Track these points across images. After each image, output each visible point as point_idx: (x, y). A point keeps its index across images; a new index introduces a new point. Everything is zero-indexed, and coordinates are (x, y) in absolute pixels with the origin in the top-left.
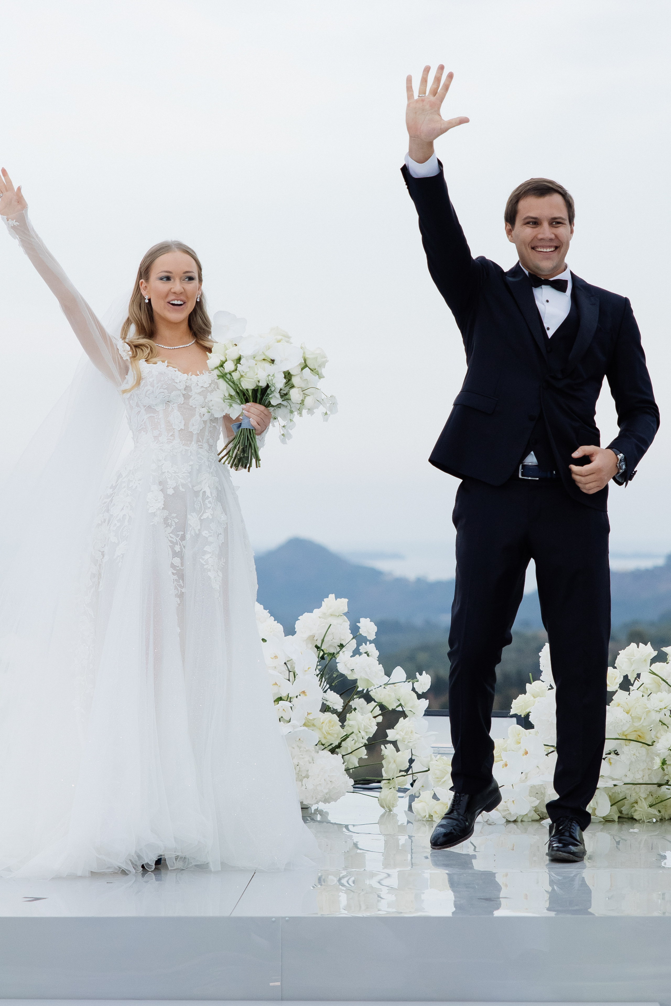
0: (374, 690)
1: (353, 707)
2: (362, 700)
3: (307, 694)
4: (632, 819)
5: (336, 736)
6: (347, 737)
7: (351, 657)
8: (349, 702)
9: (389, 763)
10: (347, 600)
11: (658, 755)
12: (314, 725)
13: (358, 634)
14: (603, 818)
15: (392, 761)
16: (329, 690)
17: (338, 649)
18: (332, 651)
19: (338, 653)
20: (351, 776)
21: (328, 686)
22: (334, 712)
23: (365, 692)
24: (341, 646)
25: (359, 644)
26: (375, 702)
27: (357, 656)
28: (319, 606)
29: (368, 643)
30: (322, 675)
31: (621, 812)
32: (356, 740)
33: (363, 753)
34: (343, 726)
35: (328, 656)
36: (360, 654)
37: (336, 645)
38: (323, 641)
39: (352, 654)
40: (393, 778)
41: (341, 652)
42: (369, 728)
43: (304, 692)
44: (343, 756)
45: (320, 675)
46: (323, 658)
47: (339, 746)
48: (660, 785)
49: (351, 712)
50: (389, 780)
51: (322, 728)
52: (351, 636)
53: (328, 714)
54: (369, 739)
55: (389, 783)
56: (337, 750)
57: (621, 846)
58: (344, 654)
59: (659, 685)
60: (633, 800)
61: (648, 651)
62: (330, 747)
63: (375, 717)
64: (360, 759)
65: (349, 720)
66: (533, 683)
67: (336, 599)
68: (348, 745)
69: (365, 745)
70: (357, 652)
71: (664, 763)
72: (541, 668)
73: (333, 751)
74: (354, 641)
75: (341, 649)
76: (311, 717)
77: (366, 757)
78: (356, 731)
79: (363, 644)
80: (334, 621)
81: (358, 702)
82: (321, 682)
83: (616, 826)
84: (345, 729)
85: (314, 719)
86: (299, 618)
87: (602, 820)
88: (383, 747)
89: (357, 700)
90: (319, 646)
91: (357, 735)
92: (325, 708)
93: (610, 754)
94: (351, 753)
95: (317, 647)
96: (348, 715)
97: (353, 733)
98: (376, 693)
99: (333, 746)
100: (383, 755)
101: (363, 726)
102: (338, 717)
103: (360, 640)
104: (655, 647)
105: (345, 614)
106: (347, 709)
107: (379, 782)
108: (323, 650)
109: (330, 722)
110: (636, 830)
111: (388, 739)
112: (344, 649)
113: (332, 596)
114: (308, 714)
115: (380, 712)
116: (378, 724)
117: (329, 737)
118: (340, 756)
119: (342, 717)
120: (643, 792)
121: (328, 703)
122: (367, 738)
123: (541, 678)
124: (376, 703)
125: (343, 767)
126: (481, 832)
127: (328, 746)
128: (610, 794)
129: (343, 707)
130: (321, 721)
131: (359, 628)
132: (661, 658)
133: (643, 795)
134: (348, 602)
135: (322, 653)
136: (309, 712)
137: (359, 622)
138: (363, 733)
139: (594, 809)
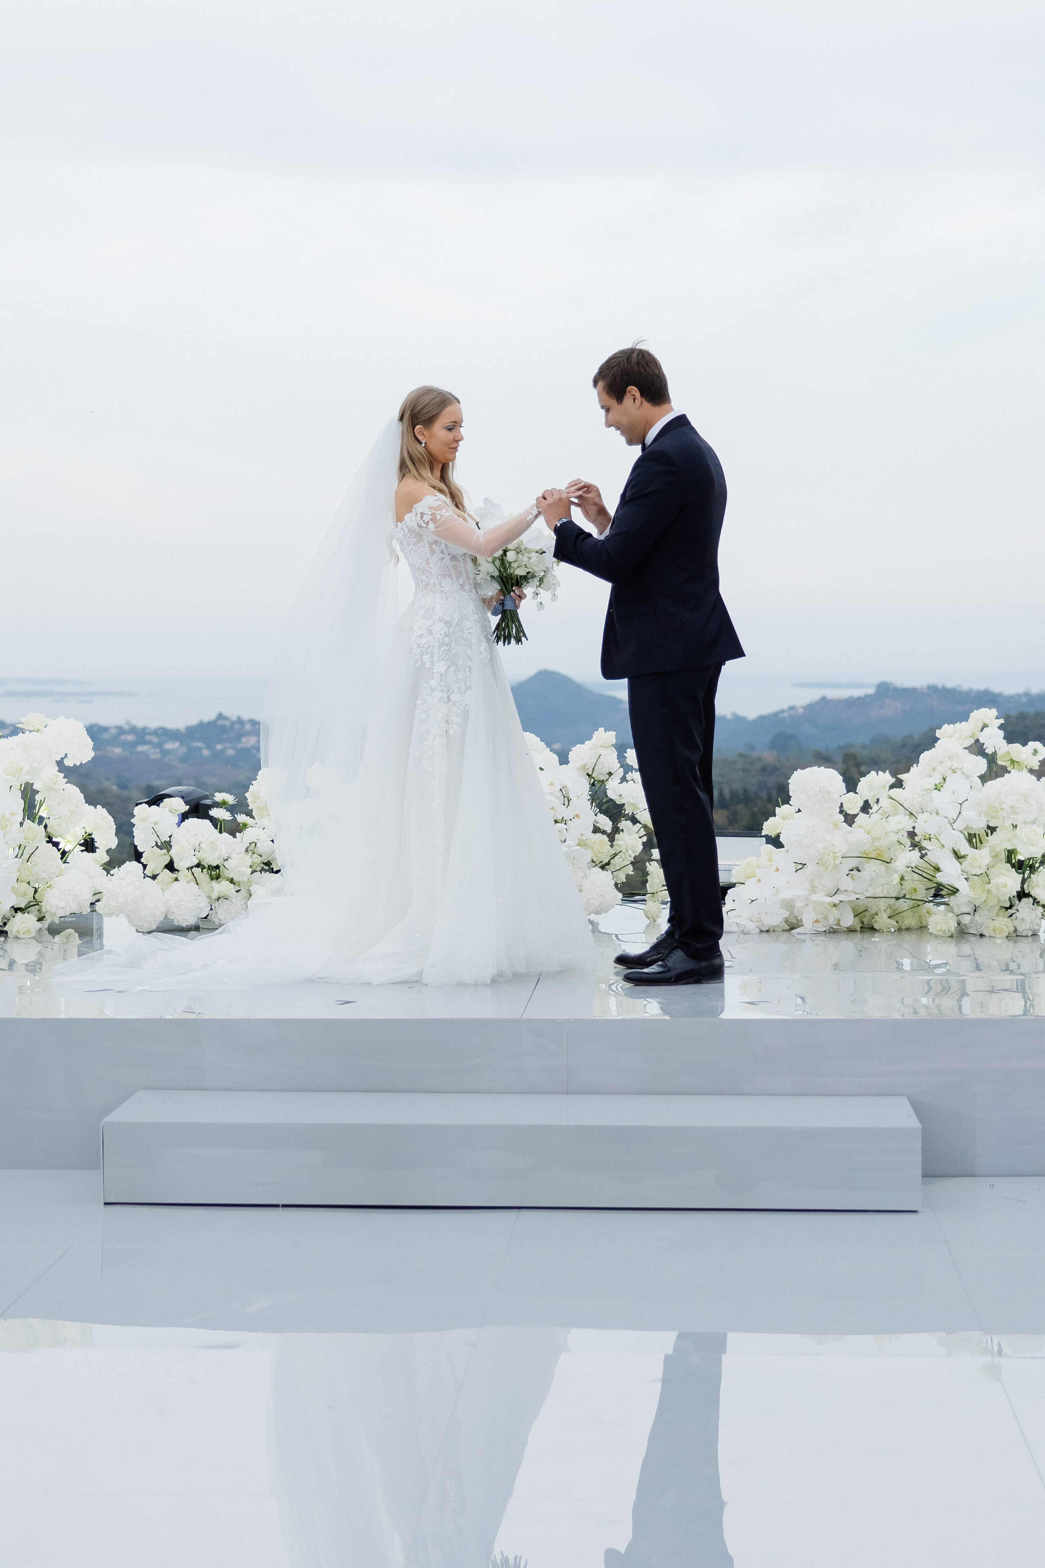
0: (639, 813)
1: (621, 828)
2: (629, 822)
3: (580, 817)
4: (872, 929)
5: (606, 854)
6: (615, 855)
7: (619, 784)
8: (617, 824)
9: (654, 878)
10: (615, 733)
11: (896, 872)
12: (586, 845)
13: (625, 763)
14: (847, 928)
15: (656, 877)
16: (599, 813)
17: (607, 776)
18: (602, 778)
19: (607, 780)
20: (619, 890)
21: (598, 810)
22: (604, 832)
23: (630, 814)
24: (610, 774)
25: (626, 773)
26: (640, 823)
27: (625, 782)
28: (590, 738)
29: (634, 771)
30: (593, 798)
31: (862, 923)
32: (624, 857)
33: (630, 870)
34: (612, 846)
35: (598, 782)
36: (627, 781)
37: (605, 773)
38: (593, 769)
39: (620, 781)
40: (657, 892)
41: (610, 779)
42: (635, 848)
43: (577, 815)
44: (612, 872)
45: (591, 800)
46: (593, 785)
47: (608, 864)
48: (897, 899)
49: (619, 833)
50: (654, 893)
51: (594, 847)
52: (619, 765)
53: (599, 835)
54: (635, 858)
55: (653, 896)
56: (606, 867)
57: (862, 954)
58: (613, 781)
59: (896, 809)
60: (873, 912)
61: (886, 778)
62: (601, 864)
63: (640, 837)
64: (628, 876)
65: (618, 840)
66: (782, 807)
67: (605, 732)
68: (617, 862)
69: (632, 863)
70: (624, 779)
71: (902, 878)
72: (791, 794)
73: (603, 868)
74: (622, 769)
75: (610, 777)
76: (584, 838)
77: (633, 873)
78: (624, 850)
79: (630, 772)
80: (603, 752)
81: (624, 824)
82: (592, 806)
83: (858, 935)
84: (614, 848)
85: (587, 839)
86: (572, 749)
87: (846, 929)
88: (647, 864)
89: (624, 822)
90: (590, 774)
91: (624, 853)
92: (596, 830)
93: (852, 870)
94: (619, 870)
95: (588, 775)
96: (616, 836)
97: (621, 851)
98: (641, 815)
99: (603, 863)
100: (648, 872)
101: (630, 846)
102: (608, 837)
103: (627, 768)
104: (894, 774)
105: (613, 746)
106: (616, 830)
107: (645, 895)
108: (593, 778)
109: (601, 842)
110: (877, 939)
111: (652, 858)
112: (612, 777)
113: (601, 730)
114: (582, 835)
115: (645, 833)
116: (644, 844)
117: (599, 855)
118: (610, 872)
119: (611, 838)
120: (882, 904)
121: (598, 825)
122: (633, 856)
123: (790, 802)
124: (641, 825)
125: (613, 883)
126: (737, 941)
127: (599, 863)
128: (853, 906)
129: (612, 828)
130: (593, 842)
131: (626, 758)
132: (899, 784)
133: (883, 908)
134: (616, 734)
135: (592, 780)
136: (582, 833)
137: (626, 753)
138: (630, 852)
139: (839, 920)
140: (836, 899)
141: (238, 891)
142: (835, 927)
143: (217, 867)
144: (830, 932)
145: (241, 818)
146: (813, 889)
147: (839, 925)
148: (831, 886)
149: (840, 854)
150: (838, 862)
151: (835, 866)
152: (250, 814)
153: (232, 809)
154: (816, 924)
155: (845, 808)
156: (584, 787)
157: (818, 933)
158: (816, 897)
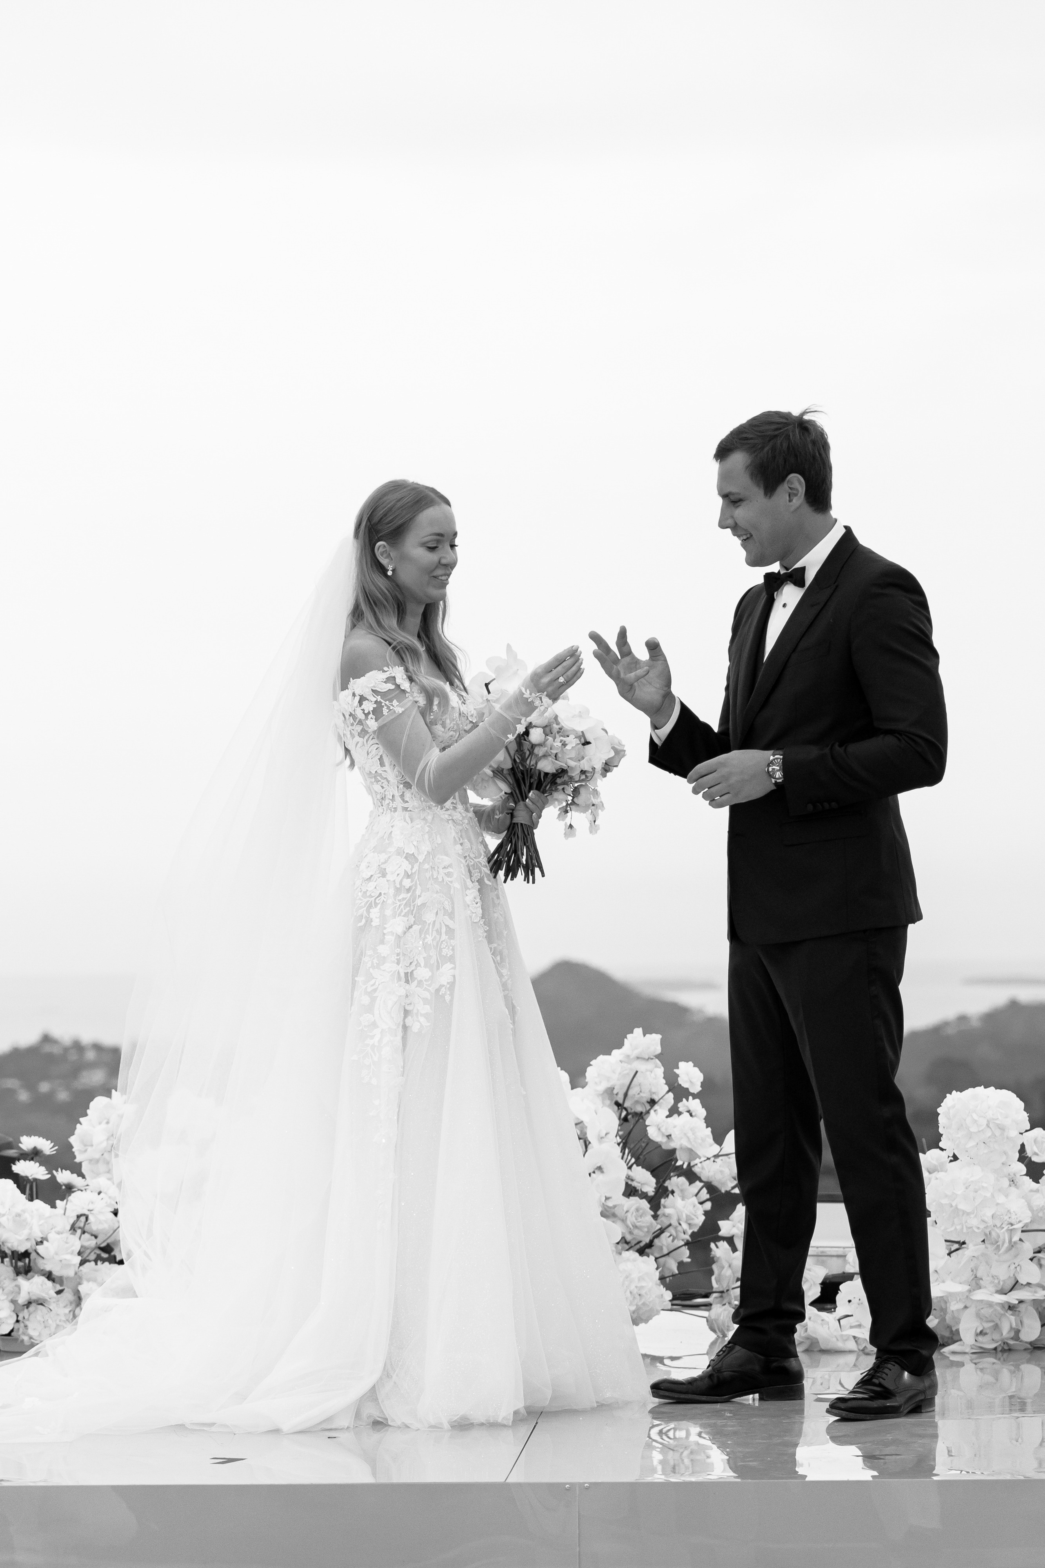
0: (699, 1165)
1: (670, 1189)
2: (682, 1180)
3: (605, 1170)
5: (646, 1230)
6: (662, 1231)
7: (667, 1117)
8: (664, 1181)
9: (723, 1268)
10: (659, 1037)
12: (614, 1215)
13: (676, 1084)
14: (1031, 1343)
15: (726, 1265)
16: (635, 1166)
17: (648, 1107)
18: (639, 1109)
19: (648, 1112)
20: (668, 1288)
21: (633, 1160)
22: (644, 1196)
23: (685, 1166)
24: (652, 1102)
25: (677, 1100)
26: (701, 1181)
27: (676, 1116)
28: (620, 1045)
29: (690, 1098)
30: (625, 1143)
32: (675, 1235)
33: (685, 1255)
34: (655, 1217)
35: (633, 1117)
36: (680, 1114)
37: (644, 1100)
38: (626, 1095)
39: (668, 1113)
40: (728, 1290)
41: (652, 1111)
42: (693, 1219)
43: (600, 1168)
44: (656, 1259)
45: (621, 1145)
46: (625, 1119)
47: (650, 1245)
49: (667, 1196)
50: (722, 1292)
51: (626, 1219)
52: (666, 1088)
53: (635, 1201)
54: (693, 1235)
55: (721, 1297)
56: (647, 1250)
58: (657, 1114)
62: (638, 1247)
63: (701, 1203)
64: (681, 1264)
65: (665, 1207)
66: (928, 1153)
67: (644, 1036)
68: (665, 1242)
69: (687, 1244)
70: (674, 1111)
72: (941, 1130)
73: (642, 1252)
74: (671, 1095)
75: (652, 1107)
76: (610, 1203)
77: (689, 1260)
78: (674, 1222)
79: (684, 1099)
80: (641, 1066)
81: (676, 1182)
82: (624, 1154)
84: (659, 1221)
85: (615, 1206)
86: (591, 1063)
87: (1029, 1346)
88: (712, 1245)
89: (675, 1179)
90: (621, 1101)
91: (676, 1228)
92: (630, 1191)
93: (1039, 1252)
94: (668, 1254)
95: (617, 1104)
96: (663, 1201)
97: (670, 1225)
98: (703, 1168)
99: (642, 1244)
100: (713, 1258)
101: (684, 1216)
102: (649, 1202)
103: (680, 1093)
105: (658, 1057)
106: (662, 1192)
107: (707, 1296)
108: (626, 1109)
109: (637, 1210)
111: (720, 1234)
112: (656, 1107)
113: (638, 1031)
114: (607, 1199)
115: (708, 1196)
116: (706, 1213)
117: (636, 1232)
118: (652, 1258)
119: (655, 1202)
121: (634, 1184)
122: (690, 1232)
123: (941, 1144)
124: (702, 1184)
125: (657, 1275)
126: (855, 1365)
127: (635, 1245)
128: (1040, 1309)
129: (655, 1188)
130: (625, 1209)
131: (678, 1076)
134: (661, 1039)
135: (624, 1113)
136: (608, 1195)
137: (678, 1068)
138: (685, 1226)
139: (1017, 1332)
140: (1013, 1298)
141: (59, 1292)
142: (1011, 1342)
143: (26, 1254)
144: (1003, 1351)
145: (64, 1177)
146: (976, 1283)
147: (1016, 1337)
148: (1003, 1274)
149: (1020, 1225)
150: (1016, 1238)
151: (1012, 1245)
152: (77, 1169)
153: (50, 1163)
154: (980, 1338)
155: (1029, 1152)
156: (611, 1121)
157: (982, 1352)
158: (979, 1295)
